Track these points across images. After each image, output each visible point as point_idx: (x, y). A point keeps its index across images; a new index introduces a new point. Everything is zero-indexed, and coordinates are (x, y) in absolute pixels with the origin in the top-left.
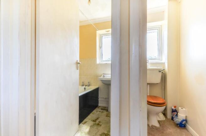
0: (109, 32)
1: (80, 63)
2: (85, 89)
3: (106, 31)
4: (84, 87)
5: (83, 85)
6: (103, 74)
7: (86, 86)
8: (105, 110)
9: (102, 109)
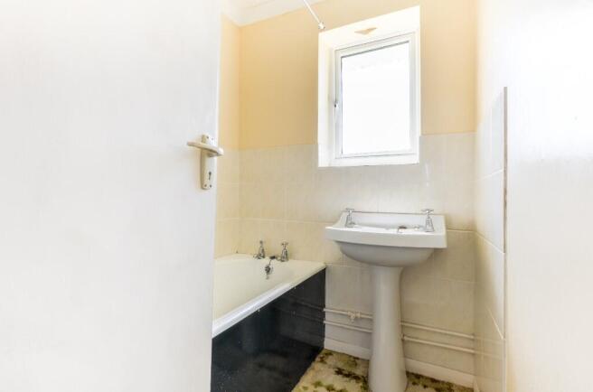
0: (372, 33)
1: (221, 151)
2: (268, 270)
3: (361, 32)
4: (266, 261)
5: (261, 255)
6: (348, 210)
7: (273, 258)
8: (357, 378)
9: (339, 372)
